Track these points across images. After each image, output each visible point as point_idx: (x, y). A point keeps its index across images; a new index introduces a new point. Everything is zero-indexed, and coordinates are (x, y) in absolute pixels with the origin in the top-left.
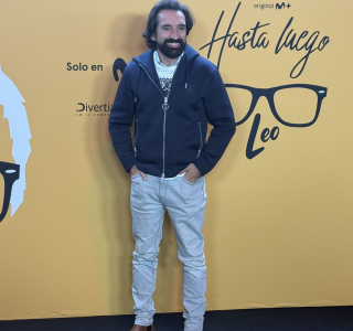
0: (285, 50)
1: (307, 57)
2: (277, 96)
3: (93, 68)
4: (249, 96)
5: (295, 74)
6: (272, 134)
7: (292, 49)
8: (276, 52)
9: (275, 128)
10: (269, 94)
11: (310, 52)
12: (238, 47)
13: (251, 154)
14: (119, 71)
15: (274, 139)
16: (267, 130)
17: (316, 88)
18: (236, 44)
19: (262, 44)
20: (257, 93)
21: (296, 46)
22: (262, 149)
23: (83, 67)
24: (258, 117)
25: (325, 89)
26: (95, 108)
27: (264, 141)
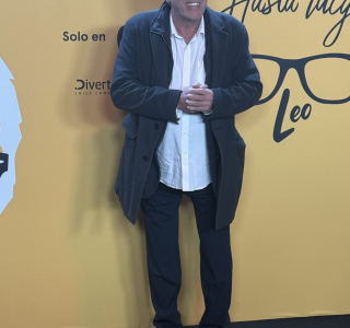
0: (317, 14)
1: (342, 21)
2: (308, 67)
3: (95, 37)
4: (276, 67)
6: (303, 113)
7: (324, 12)
8: (307, 17)
9: (307, 106)
11: (345, 16)
12: (263, 11)
15: (305, 118)
16: (297, 107)
18: (261, 8)
19: (291, 8)
21: (330, 9)
23: (83, 37)
24: (287, 93)
26: (97, 85)
27: (295, 121)
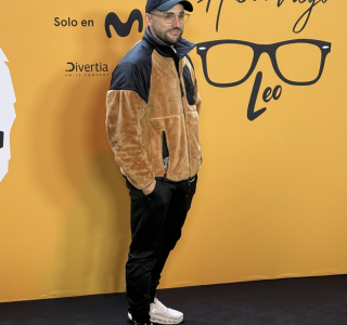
0: (287, 3)
1: (310, 9)
2: (279, 52)
3: (84, 23)
4: (250, 52)
5: (298, 28)
6: (274, 93)
7: (294, 1)
8: (279, 5)
9: (278, 87)
10: (271, 50)
11: (313, 5)
13: (252, 115)
14: (111, 27)
15: (276, 99)
16: (269, 89)
17: (319, 44)
20: (258, 50)
22: (264, 110)
23: (73, 23)
24: (259, 75)
25: (329, 44)
27: (266, 101)
